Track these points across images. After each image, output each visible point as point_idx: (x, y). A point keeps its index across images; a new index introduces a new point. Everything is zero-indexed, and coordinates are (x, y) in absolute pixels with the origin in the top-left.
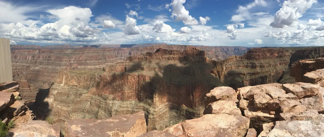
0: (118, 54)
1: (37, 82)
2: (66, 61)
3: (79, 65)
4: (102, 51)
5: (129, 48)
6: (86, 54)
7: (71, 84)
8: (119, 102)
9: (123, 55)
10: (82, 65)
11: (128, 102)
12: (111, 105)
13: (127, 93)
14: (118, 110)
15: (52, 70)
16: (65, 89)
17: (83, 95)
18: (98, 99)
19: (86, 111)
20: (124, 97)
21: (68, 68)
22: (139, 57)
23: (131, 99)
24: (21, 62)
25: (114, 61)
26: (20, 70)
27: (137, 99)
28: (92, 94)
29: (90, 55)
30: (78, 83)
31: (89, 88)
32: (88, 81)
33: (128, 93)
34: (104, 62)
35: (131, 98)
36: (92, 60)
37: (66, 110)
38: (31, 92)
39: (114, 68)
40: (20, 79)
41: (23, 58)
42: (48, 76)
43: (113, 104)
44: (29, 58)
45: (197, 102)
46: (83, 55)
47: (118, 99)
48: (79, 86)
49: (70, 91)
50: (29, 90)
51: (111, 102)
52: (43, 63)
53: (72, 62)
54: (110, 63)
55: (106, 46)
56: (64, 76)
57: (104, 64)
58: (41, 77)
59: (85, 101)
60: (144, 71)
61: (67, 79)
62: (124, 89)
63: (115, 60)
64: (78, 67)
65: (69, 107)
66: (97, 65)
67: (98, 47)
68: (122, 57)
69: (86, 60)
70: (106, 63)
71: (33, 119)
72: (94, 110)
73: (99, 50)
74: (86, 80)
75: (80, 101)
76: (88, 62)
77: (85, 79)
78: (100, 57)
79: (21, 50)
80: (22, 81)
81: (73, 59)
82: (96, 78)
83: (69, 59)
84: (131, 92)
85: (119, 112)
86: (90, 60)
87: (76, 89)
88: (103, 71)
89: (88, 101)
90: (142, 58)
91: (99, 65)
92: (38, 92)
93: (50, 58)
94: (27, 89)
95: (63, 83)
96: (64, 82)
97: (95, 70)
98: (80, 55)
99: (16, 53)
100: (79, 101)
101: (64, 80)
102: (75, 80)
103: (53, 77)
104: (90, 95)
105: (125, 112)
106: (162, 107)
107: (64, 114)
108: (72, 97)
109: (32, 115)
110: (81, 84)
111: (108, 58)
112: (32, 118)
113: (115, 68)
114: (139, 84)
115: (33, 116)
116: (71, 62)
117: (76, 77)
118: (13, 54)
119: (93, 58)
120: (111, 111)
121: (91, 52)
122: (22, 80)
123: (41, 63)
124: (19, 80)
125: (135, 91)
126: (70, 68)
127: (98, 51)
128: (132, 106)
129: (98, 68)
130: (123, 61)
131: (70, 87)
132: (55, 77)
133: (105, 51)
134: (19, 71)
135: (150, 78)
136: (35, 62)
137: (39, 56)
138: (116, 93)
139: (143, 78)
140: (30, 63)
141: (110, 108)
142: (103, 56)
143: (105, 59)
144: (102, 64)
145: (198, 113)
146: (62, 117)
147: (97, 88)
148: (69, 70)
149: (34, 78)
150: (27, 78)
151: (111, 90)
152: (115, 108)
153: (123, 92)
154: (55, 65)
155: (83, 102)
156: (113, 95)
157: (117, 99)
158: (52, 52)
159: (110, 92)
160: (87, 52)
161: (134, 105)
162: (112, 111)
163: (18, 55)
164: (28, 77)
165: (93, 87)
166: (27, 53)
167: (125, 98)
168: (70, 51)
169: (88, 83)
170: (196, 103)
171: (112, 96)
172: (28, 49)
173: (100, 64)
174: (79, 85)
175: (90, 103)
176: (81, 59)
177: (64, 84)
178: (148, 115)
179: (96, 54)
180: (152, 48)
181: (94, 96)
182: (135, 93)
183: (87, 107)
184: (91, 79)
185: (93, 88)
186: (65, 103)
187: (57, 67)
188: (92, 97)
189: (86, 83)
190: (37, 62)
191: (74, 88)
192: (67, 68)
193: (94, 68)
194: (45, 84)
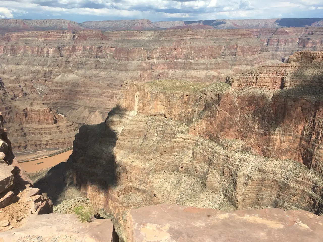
0: (270, 42)
1: (74, 109)
2: (140, 59)
3: (171, 68)
4: (227, 35)
5: (300, 28)
6: (188, 42)
7: (153, 110)
8: (258, 158)
9: (281, 45)
10: (177, 68)
11: (278, 163)
12: (237, 163)
13: (278, 141)
14: (251, 175)
15: (109, 80)
16: (139, 122)
17: (179, 136)
18: (209, 147)
19: (184, 169)
20: (270, 148)
21: (145, 75)
23: (284, 158)
24: (29, 63)
25: (255, 62)
26: (27, 83)
27: (302, 161)
28: (198, 135)
29: (198, 44)
30: (168, 109)
31: (191, 121)
32: (190, 105)
33: (282, 142)
34: (231, 62)
35: (285, 154)
36: (201, 57)
37: (142, 166)
38: (61, 132)
39: (255, 78)
40: (32, 104)
41: (33, 52)
42: (100, 95)
43: (242, 162)
44: (48, 53)
47: (254, 152)
48: (169, 116)
49: (150, 127)
50: (55, 130)
51: (237, 156)
52: (86, 64)
53: (156, 60)
54: (244, 66)
55: (238, 24)
56: (137, 94)
57: (230, 66)
58: (82, 97)
59: (182, 149)
61: (143, 100)
62: (272, 132)
63: (259, 58)
64: (167, 72)
65: (147, 160)
66: (212, 69)
67: (219, 26)
68: (278, 53)
69: (187, 57)
70: (235, 65)
71: (39, 210)
72: (199, 169)
73: (220, 33)
74: (185, 103)
75: (172, 148)
76: (192, 61)
77: (184, 100)
78: (220, 50)
79: (26, 33)
80: (37, 110)
81: (156, 53)
83: (147, 53)
84: (290, 141)
85: (254, 180)
86: (196, 56)
87: (163, 122)
88: (227, 84)
89: (189, 149)
91: (217, 69)
92: (77, 132)
93: (101, 52)
94: (52, 126)
95: (134, 110)
96: (136, 108)
97: (208, 81)
98: (174, 44)
99: (13, 40)
100: (169, 148)
101: (136, 103)
102: (161, 103)
103: (111, 97)
104: (192, 136)
105: (267, 183)
107: (137, 176)
108: (154, 140)
109: (36, 202)
110: (174, 111)
111: (241, 54)
112: (38, 207)
113: (257, 78)
114: (314, 124)
115: (40, 202)
116: (152, 61)
117: (163, 96)
118: (6, 44)
119: (203, 52)
120: (237, 176)
121: (199, 37)
122: (36, 107)
123: (79, 65)
124: (28, 107)
125: (301, 139)
126: (151, 75)
127: (217, 35)
128: (284, 174)
129: (214, 77)
130: (279, 62)
131: (150, 118)
132: (116, 97)
133: (234, 35)
134: (25, 86)
136: (66, 62)
137: (74, 48)
138: (251, 138)
140: (53, 64)
141: (234, 168)
142: (230, 48)
143: (233, 55)
144: (224, 68)
146: (134, 181)
147: (209, 123)
148: (147, 78)
149: (66, 101)
150: (48, 102)
151: (239, 129)
152: (245, 170)
153: (269, 139)
154: (115, 69)
155: (177, 149)
156: (243, 140)
157: (252, 151)
158: (105, 38)
159: (237, 133)
160: (190, 38)
161: (290, 173)
162: (239, 175)
163: (20, 44)
164: (49, 100)
165: (201, 118)
166: (43, 39)
167: (273, 153)
168: (149, 34)
169: (190, 110)
171: (240, 144)
172: (43, 29)
173: (220, 68)
174: (170, 113)
175: (193, 153)
176: (175, 53)
177: (137, 112)
179: (212, 43)
181: (201, 140)
182: (300, 145)
183: (184, 162)
184: (197, 100)
185: (200, 121)
186: (140, 152)
187: (120, 74)
188: (197, 141)
189: (184, 110)
190: (69, 62)
191: (159, 121)
192: (143, 74)
193: (206, 76)
194: (93, 113)
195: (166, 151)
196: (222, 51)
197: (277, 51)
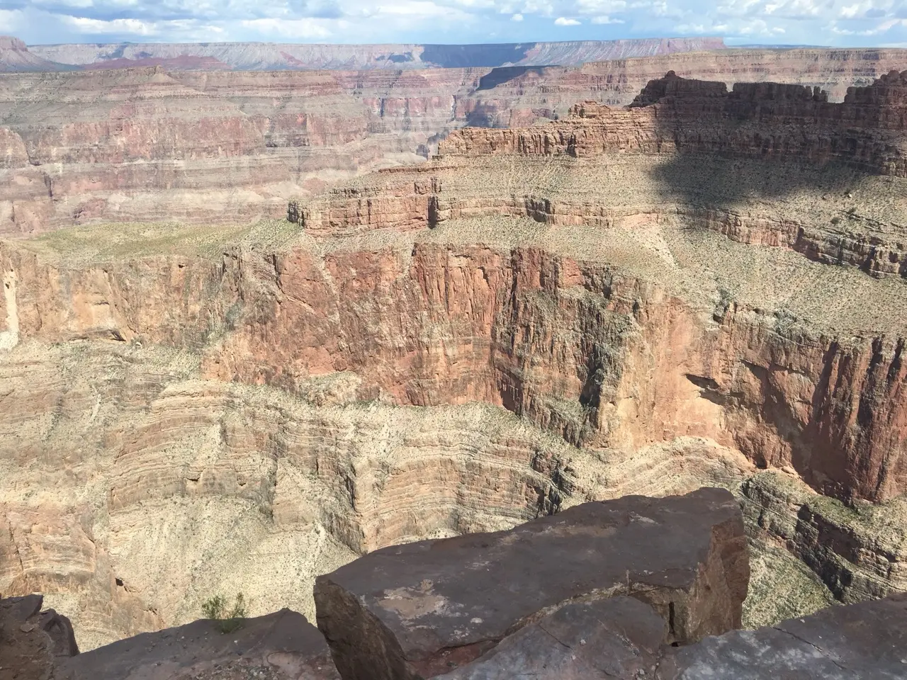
0: (387, 107)
3: (116, 187)
4: (272, 87)
5: (454, 71)
6: (160, 107)
7: (76, 322)
8: (400, 413)
9: (415, 114)
11: (448, 415)
12: (350, 435)
13: (442, 360)
14: (389, 460)
16: (31, 367)
17: (171, 388)
18: (268, 407)
19: (201, 482)
20: (425, 383)
21: (29, 213)
22: (527, 135)
23: (461, 400)
25: (356, 161)
27: (500, 400)
28: (231, 376)
29: (191, 113)
30: (125, 312)
31: (204, 339)
32: (196, 293)
33: (450, 362)
34: (295, 163)
35: (463, 392)
36: (205, 150)
37: (64, 503)
39: (364, 203)
43: (363, 431)
45: (890, 469)
46: (132, 110)
47: (390, 399)
48: (131, 333)
49: (72, 376)
51: (348, 417)
53: (59, 165)
54: (331, 172)
55: (298, 57)
56: (10, 277)
57: (293, 175)
59: (187, 426)
60: (554, 227)
61: (36, 293)
62: (425, 340)
63: (366, 148)
64: (105, 201)
65: (78, 480)
66: (244, 184)
68: (411, 134)
69: (162, 151)
70: (307, 170)
72: (247, 474)
73: (253, 81)
74: (178, 289)
75: (155, 428)
76: (181, 164)
77: (174, 282)
78: (260, 128)
81: (57, 142)
82: (248, 272)
83: (27, 144)
84: (468, 357)
85: (398, 471)
86: (192, 149)
87: (116, 355)
88: (293, 226)
89: (209, 422)
90: (546, 139)
91: (257, 182)
95: (6, 329)
96: (13, 322)
97: (237, 219)
98: (117, 112)
100: (148, 429)
101: (11, 306)
102: (99, 298)
104: (213, 383)
105: (430, 471)
106: (651, 462)
107: (49, 538)
108: (93, 414)
110: (144, 318)
111: (318, 138)
113: (369, 204)
114: (516, 308)
116: (46, 168)
117: (101, 276)
119: (211, 135)
120: (354, 472)
121: (192, 91)
125: (492, 348)
126: (49, 212)
127: (244, 88)
128: (466, 440)
129: (252, 207)
130: (418, 159)
131: (69, 348)
133: (293, 87)
135: (585, 274)
138: (377, 362)
139: (542, 275)
141: (344, 452)
142: (286, 124)
143: (297, 144)
144: (278, 180)
145: (887, 547)
146: (43, 555)
147: (258, 338)
148: (36, 224)
151: (344, 344)
152: (373, 449)
153: (420, 358)
155: (173, 430)
156: (357, 372)
157: (384, 397)
159: (339, 357)
160: (163, 94)
161: (478, 435)
162: (357, 466)
165: (232, 328)
167: (434, 393)
168: (25, 84)
169: (195, 308)
170: (881, 478)
171: (350, 383)
173: (265, 181)
174: (133, 324)
175: (223, 432)
176: (120, 141)
177: (20, 335)
178: (561, 494)
179: (232, 111)
180: (616, 73)
181: (240, 389)
182: (491, 361)
183: (200, 463)
184: (213, 278)
185: (230, 337)
186: (46, 461)
188: (230, 394)
189: (177, 311)
191: (101, 352)
192: (22, 213)
193: (229, 204)
195: (137, 441)
196: (266, 132)
197: (406, 129)
